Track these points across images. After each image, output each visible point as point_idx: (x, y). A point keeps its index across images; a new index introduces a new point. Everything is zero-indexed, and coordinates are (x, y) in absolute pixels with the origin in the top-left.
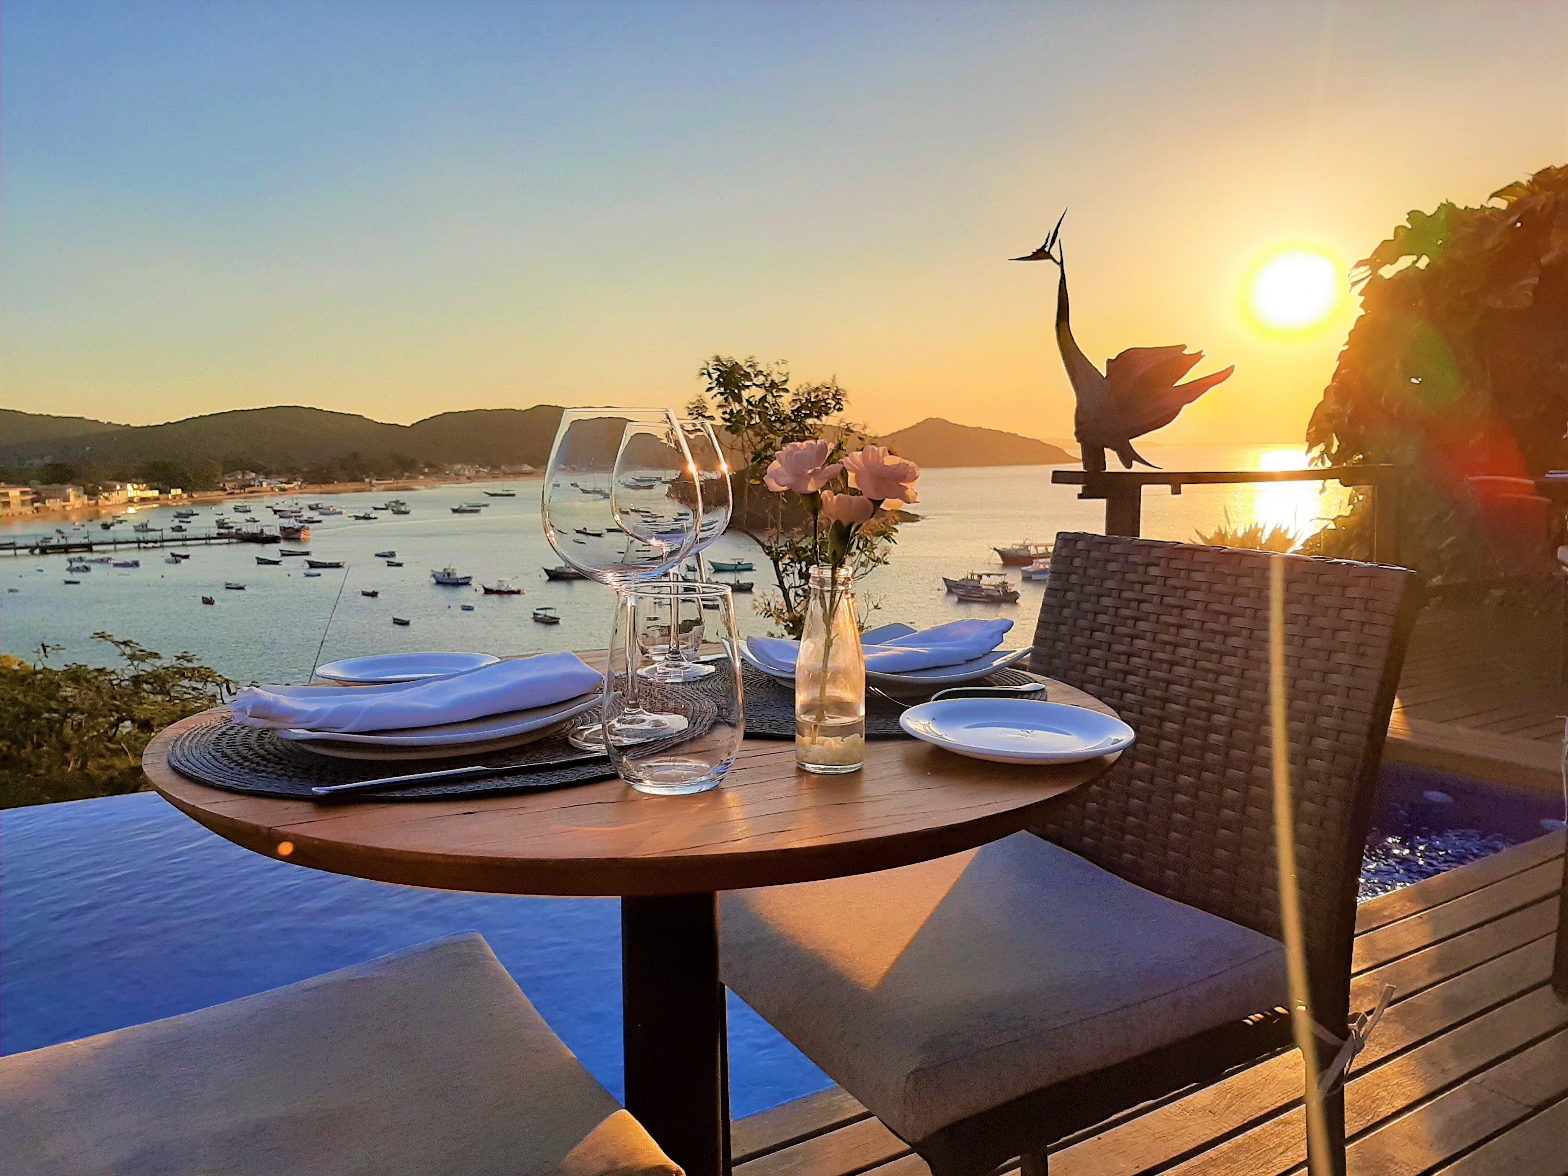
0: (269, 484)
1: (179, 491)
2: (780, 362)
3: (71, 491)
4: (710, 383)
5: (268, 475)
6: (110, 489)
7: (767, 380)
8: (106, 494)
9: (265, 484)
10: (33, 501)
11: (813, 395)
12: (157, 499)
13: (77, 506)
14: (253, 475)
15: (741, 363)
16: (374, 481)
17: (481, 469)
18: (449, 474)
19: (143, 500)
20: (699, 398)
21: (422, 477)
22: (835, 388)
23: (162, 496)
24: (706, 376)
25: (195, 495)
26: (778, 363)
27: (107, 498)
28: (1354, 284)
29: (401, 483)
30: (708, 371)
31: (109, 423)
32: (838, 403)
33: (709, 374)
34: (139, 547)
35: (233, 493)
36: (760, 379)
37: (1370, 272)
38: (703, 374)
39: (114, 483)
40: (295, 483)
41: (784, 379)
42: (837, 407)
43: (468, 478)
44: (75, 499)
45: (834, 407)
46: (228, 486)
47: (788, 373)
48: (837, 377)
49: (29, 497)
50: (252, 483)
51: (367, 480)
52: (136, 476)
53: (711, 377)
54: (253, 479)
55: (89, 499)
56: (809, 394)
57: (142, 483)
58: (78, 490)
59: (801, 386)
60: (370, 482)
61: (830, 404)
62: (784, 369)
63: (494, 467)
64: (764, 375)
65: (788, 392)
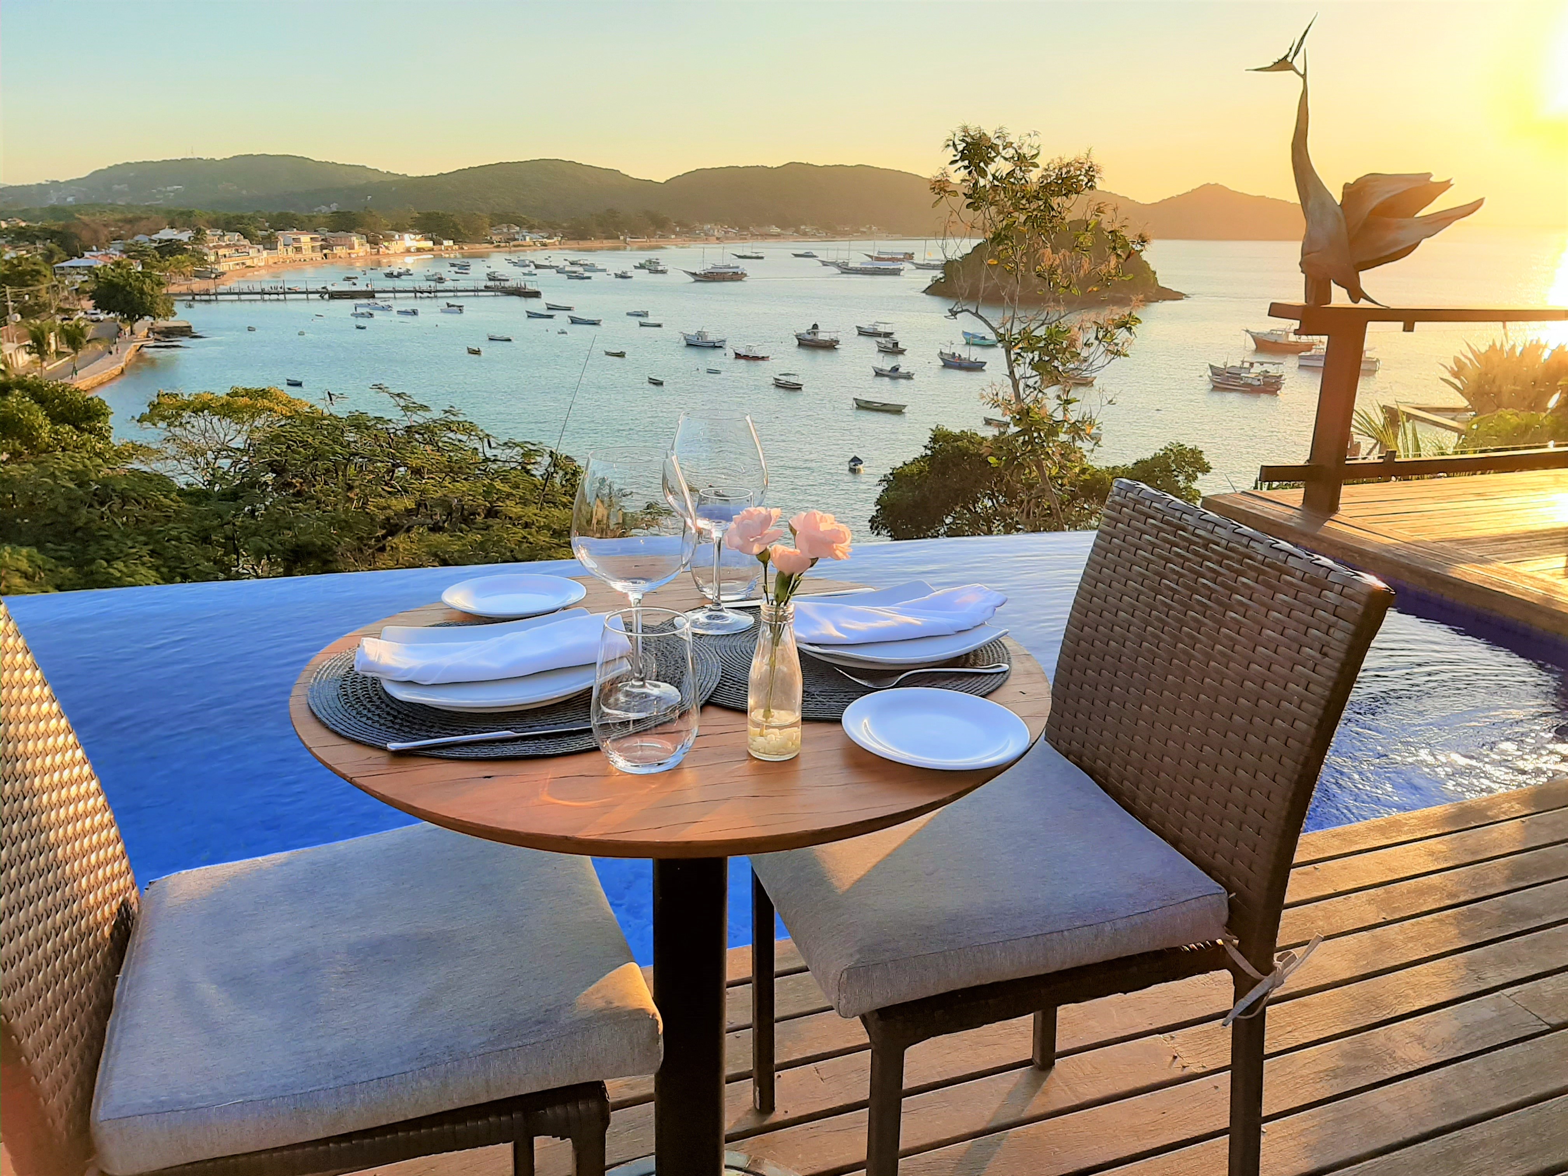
0: (531, 239)
1: (451, 243)
2: (1032, 134)
3: (355, 240)
4: (954, 156)
5: (531, 228)
6: (389, 239)
7: (1016, 153)
8: (386, 244)
9: (528, 238)
10: (322, 248)
11: (1064, 170)
12: (432, 250)
13: (361, 254)
14: (518, 228)
15: (990, 134)
16: (628, 239)
17: (730, 230)
18: (699, 234)
19: (419, 250)
20: (941, 172)
21: (673, 236)
22: (1089, 164)
23: (436, 247)
24: (951, 148)
25: (465, 248)
26: (1030, 135)
27: (387, 248)
29: (653, 242)
30: (954, 143)
31: (388, 172)
32: (1090, 181)
33: (954, 145)
34: (416, 297)
35: (498, 246)
36: (1009, 152)
38: (948, 145)
39: (393, 232)
40: (555, 239)
41: (1035, 152)
42: (1090, 184)
43: (718, 239)
44: (359, 246)
45: (1086, 185)
46: (495, 238)
47: (1039, 146)
48: (1092, 151)
49: (319, 244)
50: (516, 237)
51: (622, 238)
52: (412, 227)
53: (956, 149)
54: (518, 233)
55: (371, 248)
56: (1060, 169)
57: (418, 234)
58: (362, 238)
59: (1053, 160)
60: (625, 240)
61: (1082, 181)
62: (1035, 141)
63: (743, 228)
64: (1014, 148)
65: (1037, 166)
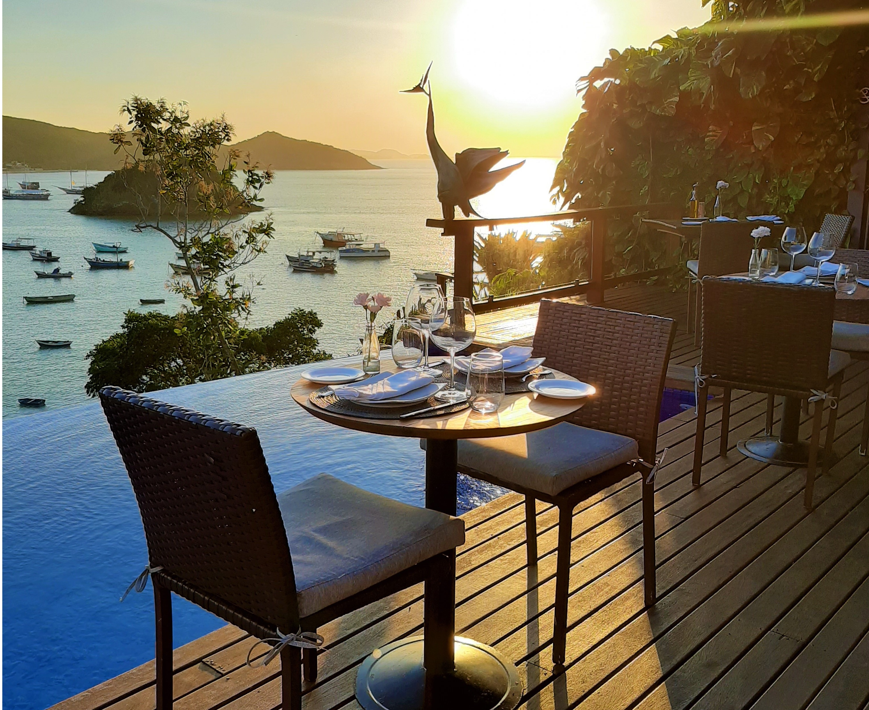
2: (182, 103)
4: (131, 118)
7: (172, 116)
11: (207, 128)
15: (155, 103)
20: (118, 128)
22: (225, 124)
24: (127, 112)
26: (180, 104)
28: (579, 91)
30: (128, 108)
32: (226, 135)
33: (129, 110)
36: (167, 115)
37: (588, 83)
38: (124, 110)
41: (186, 116)
42: (226, 138)
45: (224, 138)
47: (188, 112)
48: (225, 116)
53: (130, 113)
56: (204, 127)
59: (198, 121)
61: (220, 135)
62: (185, 108)
64: (169, 112)
65: (189, 125)
